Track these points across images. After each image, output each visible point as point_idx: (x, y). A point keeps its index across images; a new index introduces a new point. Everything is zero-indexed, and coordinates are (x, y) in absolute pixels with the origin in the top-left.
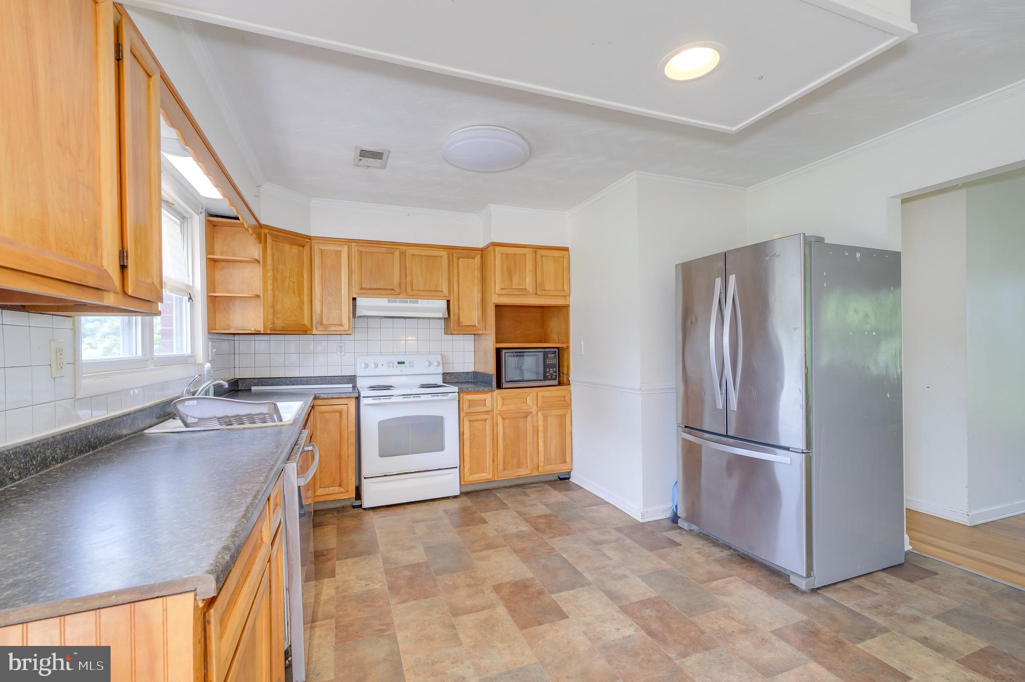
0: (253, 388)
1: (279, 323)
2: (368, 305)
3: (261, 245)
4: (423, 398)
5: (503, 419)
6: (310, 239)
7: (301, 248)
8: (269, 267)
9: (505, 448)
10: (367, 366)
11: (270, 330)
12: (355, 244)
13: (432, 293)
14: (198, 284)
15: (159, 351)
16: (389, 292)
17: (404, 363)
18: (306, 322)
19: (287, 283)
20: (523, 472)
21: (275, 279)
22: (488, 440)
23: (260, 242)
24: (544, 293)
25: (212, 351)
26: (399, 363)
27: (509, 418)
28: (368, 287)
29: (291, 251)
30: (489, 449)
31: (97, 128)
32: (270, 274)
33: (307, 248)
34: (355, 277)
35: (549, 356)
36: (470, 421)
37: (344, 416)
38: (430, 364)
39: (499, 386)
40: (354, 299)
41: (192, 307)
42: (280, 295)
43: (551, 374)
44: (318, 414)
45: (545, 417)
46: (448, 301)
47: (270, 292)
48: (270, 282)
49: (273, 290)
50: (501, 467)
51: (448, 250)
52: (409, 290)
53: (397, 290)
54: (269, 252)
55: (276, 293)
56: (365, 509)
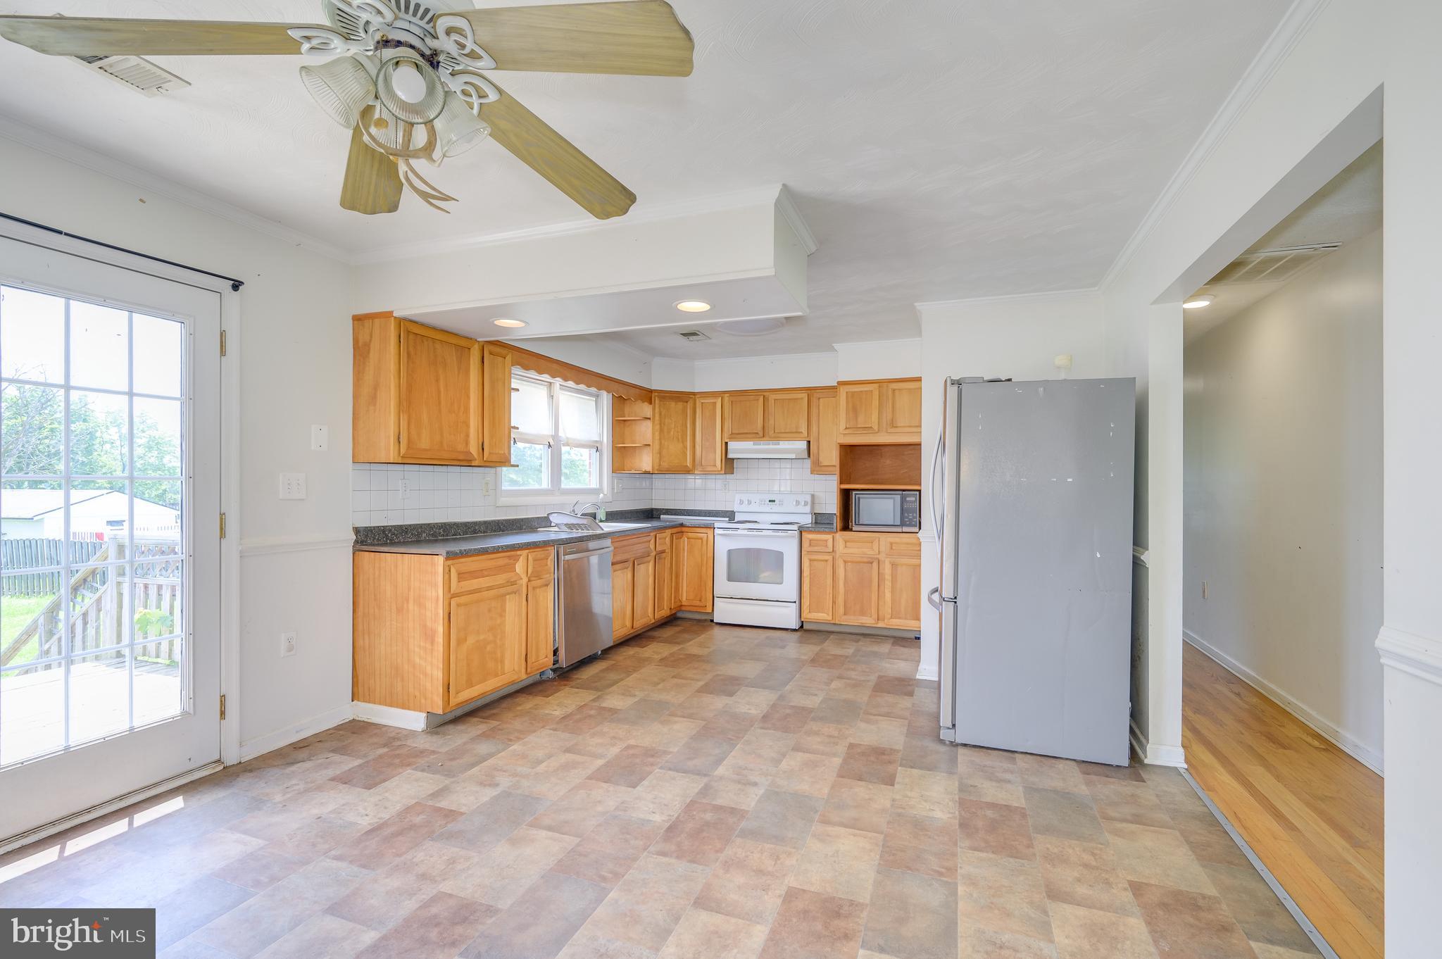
0: (662, 516)
1: (665, 465)
2: (738, 448)
3: (651, 406)
4: (765, 533)
5: (845, 562)
6: (694, 395)
7: (686, 404)
8: (657, 422)
9: (846, 593)
10: (741, 502)
11: (657, 470)
12: (726, 395)
13: (792, 435)
14: (606, 439)
15: (566, 484)
16: (754, 435)
17: (774, 501)
18: (689, 463)
19: (672, 433)
20: (868, 621)
21: (661, 430)
22: (829, 581)
23: (651, 403)
24: (897, 430)
25: (618, 486)
26: (770, 501)
27: (852, 562)
28: (737, 432)
29: (674, 406)
30: (829, 590)
31: (468, 397)
32: (658, 427)
33: (690, 405)
34: (728, 424)
35: (908, 499)
36: (810, 560)
37: (705, 543)
38: (798, 503)
39: (846, 527)
40: (726, 443)
41: (601, 456)
42: (666, 443)
43: (910, 519)
44: (686, 539)
45: (894, 565)
46: (809, 442)
47: (657, 442)
48: (657, 434)
49: (660, 439)
50: (842, 610)
51: (809, 392)
52: (771, 433)
53: (761, 434)
54: (657, 410)
55: (663, 442)
56: (717, 624)
